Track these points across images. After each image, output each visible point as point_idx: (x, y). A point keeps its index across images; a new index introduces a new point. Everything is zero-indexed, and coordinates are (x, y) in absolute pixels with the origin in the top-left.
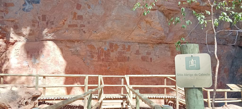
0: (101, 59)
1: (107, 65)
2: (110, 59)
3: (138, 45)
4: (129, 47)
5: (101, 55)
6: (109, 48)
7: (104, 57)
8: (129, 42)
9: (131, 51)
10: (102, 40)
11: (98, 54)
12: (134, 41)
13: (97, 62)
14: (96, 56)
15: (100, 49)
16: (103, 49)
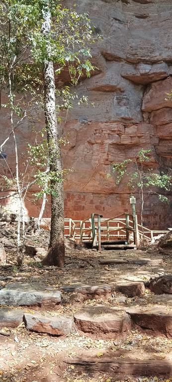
8: (84, 193)
9: (86, 200)
12: (89, 192)
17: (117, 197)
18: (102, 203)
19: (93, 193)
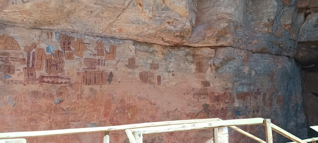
0: (37, 77)
1: (54, 94)
2: (62, 78)
3: (134, 47)
4: (113, 48)
5: (35, 67)
6: (60, 49)
7: (44, 72)
8: (112, 38)
9: (117, 59)
10: (41, 24)
11: (28, 63)
12: (125, 36)
13: (25, 85)
14: (20, 67)
15: (34, 50)
16: (41, 50)
17: (187, 54)
18: (155, 66)
19: (136, 42)
